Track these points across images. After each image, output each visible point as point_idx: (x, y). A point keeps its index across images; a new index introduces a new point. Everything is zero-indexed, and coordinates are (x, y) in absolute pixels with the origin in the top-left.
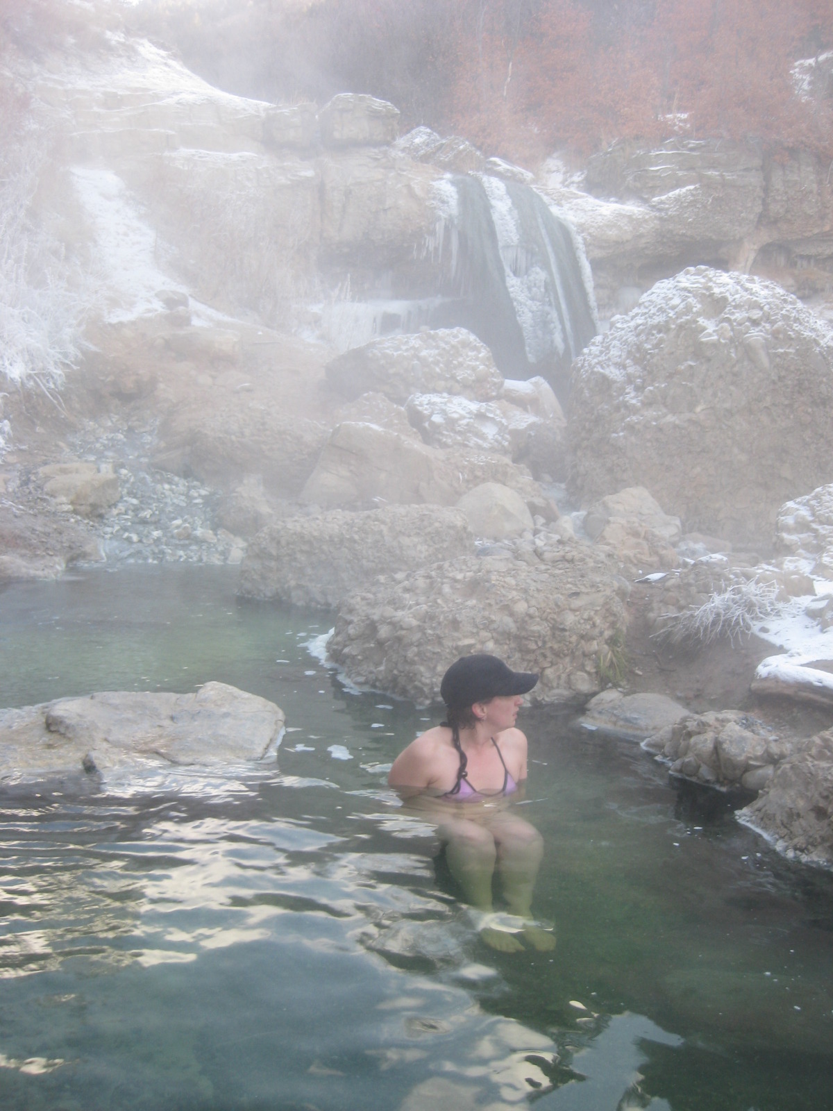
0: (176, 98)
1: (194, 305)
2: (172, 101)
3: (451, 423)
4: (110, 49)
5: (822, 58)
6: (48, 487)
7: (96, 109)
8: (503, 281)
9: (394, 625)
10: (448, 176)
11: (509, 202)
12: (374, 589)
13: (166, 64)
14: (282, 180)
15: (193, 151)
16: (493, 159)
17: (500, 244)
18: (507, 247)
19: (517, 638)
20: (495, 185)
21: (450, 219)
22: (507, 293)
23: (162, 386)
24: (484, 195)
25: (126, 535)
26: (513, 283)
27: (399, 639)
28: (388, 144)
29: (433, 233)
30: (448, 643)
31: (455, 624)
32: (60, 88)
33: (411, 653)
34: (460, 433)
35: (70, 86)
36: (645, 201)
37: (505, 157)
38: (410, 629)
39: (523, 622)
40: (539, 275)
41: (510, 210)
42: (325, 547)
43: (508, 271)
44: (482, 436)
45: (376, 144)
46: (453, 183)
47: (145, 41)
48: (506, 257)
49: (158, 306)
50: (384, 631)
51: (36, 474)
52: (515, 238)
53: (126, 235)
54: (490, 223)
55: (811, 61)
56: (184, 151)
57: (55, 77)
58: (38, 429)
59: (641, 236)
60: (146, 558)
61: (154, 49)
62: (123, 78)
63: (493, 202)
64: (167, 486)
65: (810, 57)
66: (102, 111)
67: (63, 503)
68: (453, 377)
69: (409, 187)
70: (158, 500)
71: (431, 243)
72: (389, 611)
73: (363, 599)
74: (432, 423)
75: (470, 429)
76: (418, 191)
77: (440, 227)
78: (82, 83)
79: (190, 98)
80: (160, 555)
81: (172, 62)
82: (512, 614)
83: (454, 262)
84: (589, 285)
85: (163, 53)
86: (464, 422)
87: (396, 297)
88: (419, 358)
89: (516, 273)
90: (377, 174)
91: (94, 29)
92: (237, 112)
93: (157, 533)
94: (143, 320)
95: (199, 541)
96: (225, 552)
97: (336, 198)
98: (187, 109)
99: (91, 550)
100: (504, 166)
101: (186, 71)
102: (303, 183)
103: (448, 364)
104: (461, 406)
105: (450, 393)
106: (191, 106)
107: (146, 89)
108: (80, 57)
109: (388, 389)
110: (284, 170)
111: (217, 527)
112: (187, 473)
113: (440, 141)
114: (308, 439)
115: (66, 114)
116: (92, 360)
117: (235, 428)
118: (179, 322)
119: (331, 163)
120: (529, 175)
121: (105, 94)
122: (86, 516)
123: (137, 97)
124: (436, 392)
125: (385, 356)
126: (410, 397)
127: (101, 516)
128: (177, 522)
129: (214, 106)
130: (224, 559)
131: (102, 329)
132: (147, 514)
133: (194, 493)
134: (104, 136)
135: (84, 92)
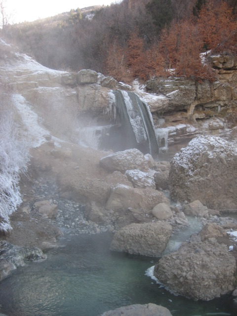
0: (37, 72)
1: (53, 137)
2: (35, 73)
3: (140, 179)
4: (17, 58)
5: (208, 52)
6: (40, 211)
7: (15, 76)
8: (129, 120)
9: (186, 278)
10: (112, 91)
11: (129, 98)
12: (168, 261)
13: (32, 61)
14: (67, 95)
15: (42, 87)
16: (120, 82)
18: (130, 110)
20: (125, 93)
21: (114, 103)
22: (131, 124)
23: (53, 168)
25: (66, 225)
26: (132, 120)
28: (95, 83)
29: (109, 107)
30: (202, 284)
31: (203, 279)
34: (142, 182)
35: (7, 70)
36: (165, 95)
37: (123, 82)
38: (190, 280)
39: (218, 276)
40: (139, 118)
41: (130, 100)
42: (137, 238)
43: (130, 117)
44: (149, 183)
45: (92, 83)
46: (113, 93)
47: (25, 54)
48: (130, 113)
49: (44, 140)
51: (35, 206)
53: (29, 115)
54: (125, 104)
55: (205, 53)
56: (40, 88)
57: (3, 67)
58: (25, 186)
59: (164, 105)
60: (75, 234)
61: (28, 57)
62: (21, 67)
63: (125, 98)
64: (67, 204)
65: (204, 52)
66: (17, 77)
67: (45, 216)
68: (136, 164)
69: (102, 95)
70: (68, 210)
71: (108, 110)
72: (179, 272)
73: (167, 265)
74: (134, 180)
75: (145, 181)
76: (104, 96)
77: (110, 106)
78: (10, 69)
79: (41, 72)
80: (78, 232)
81: (33, 60)
82: (215, 274)
83: (115, 115)
84: (152, 120)
85: (30, 58)
86: (143, 179)
87: (98, 125)
88: (126, 159)
89: (132, 118)
90: (93, 91)
91: (12, 52)
92: (54, 76)
93: (73, 224)
94: (42, 145)
95: (85, 225)
96: (94, 229)
97: (82, 99)
98: (40, 76)
99: (59, 232)
100: (123, 85)
101: (37, 63)
102: (73, 95)
103: (134, 160)
104: (142, 174)
105: (135, 168)
106: (42, 75)
107: (28, 70)
108: (9, 61)
109: (118, 168)
110: (68, 92)
111: (87, 219)
112: (70, 199)
113: (105, 77)
114: (105, 189)
115: (7, 78)
116: (32, 160)
117: (84, 186)
118: (51, 145)
119: (80, 89)
120: (130, 87)
121: (17, 72)
122: (52, 219)
123: (26, 72)
124: (132, 168)
125: (118, 159)
126: (127, 172)
127: (55, 218)
128: (77, 219)
129: (47, 74)
130: (95, 232)
131: (33, 150)
132: (67, 216)
133: (75, 206)
134: (18, 84)
135: (11, 72)
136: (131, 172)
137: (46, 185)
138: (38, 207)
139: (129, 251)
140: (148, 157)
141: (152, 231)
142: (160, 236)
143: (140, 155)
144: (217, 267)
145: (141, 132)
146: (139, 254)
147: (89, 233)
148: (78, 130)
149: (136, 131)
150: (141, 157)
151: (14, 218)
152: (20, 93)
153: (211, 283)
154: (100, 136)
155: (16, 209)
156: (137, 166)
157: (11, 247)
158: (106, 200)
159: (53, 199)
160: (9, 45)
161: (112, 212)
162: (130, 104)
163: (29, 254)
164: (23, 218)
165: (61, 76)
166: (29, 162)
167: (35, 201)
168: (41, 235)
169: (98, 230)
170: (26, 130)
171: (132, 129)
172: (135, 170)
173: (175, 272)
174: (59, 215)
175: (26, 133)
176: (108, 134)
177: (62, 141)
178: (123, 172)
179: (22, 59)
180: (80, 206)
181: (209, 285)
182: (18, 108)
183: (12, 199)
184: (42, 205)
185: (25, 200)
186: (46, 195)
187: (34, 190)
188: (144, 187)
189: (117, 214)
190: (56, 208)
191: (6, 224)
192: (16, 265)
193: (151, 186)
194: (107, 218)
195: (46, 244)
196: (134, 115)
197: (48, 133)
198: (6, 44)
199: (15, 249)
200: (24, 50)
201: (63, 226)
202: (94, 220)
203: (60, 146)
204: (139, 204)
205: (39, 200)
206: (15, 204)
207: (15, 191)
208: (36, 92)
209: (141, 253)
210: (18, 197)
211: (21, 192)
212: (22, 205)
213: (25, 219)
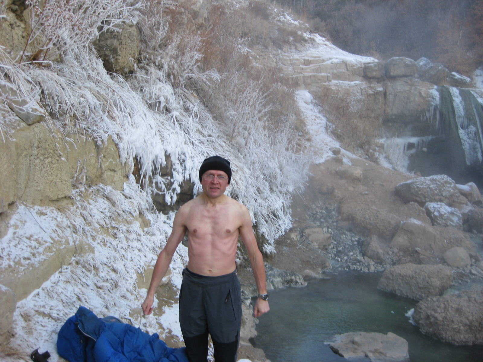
0: (331, 61)
1: (343, 151)
2: (329, 62)
3: (441, 215)
4: (305, 41)
6: (310, 239)
7: (301, 66)
8: (457, 131)
9: (436, 318)
10: (435, 87)
11: (460, 98)
12: (427, 302)
13: (325, 45)
14: (370, 92)
15: (337, 82)
16: (454, 73)
17: (456, 116)
18: (459, 117)
19: (469, 326)
21: (436, 106)
22: (459, 136)
23: (336, 191)
24: (450, 95)
25: (336, 258)
26: (461, 132)
27: (437, 323)
28: (411, 76)
29: (429, 111)
30: (451, 326)
31: (453, 321)
32: (288, 58)
33: (440, 328)
34: (444, 220)
35: (291, 57)
37: (458, 72)
38: (440, 320)
39: (471, 322)
40: (472, 129)
41: (461, 102)
42: (407, 278)
43: (460, 127)
44: (453, 221)
45: (407, 76)
46: (437, 90)
47: (317, 35)
48: (459, 121)
49: (330, 154)
50: (432, 320)
51: (305, 233)
52: (463, 113)
53: (315, 120)
54: (453, 107)
56: (334, 82)
57: (286, 54)
58: (298, 209)
60: (344, 268)
61: (320, 38)
62: (310, 53)
63: (454, 98)
64: (344, 236)
66: (304, 67)
67: (315, 245)
68: (442, 195)
69: (420, 93)
70: (343, 243)
71: (428, 115)
72: (433, 313)
73: (424, 305)
74: (434, 215)
75: (448, 219)
76: (423, 94)
77: (432, 109)
78: (296, 56)
79: (336, 61)
80: (348, 267)
81: (327, 43)
82: (468, 319)
83: (437, 123)
85: (324, 39)
86: (446, 215)
87: (413, 135)
88: (429, 188)
89: (463, 128)
90: (407, 88)
91: (299, 33)
92: (353, 66)
93: (346, 258)
94: (326, 161)
95: (359, 261)
96: (368, 266)
97: (390, 98)
98: (335, 66)
99: (327, 264)
100: (457, 76)
101: (333, 46)
102: (378, 93)
103: (440, 190)
104: (445, 209)
105: (440, 201)
106: (336, 64)
107: (320, 57)
108: (295, 45)
109: (418, 199)
110: (371, 88)
111: (364, 255)
112: (350, 230)
113: (431, 65)
114: (392, 222)
115: (290, 69)
116: (311, 180)
117: (367, 216)
118: (339, 161)
119: (389, 84)
120: (468, 80)
121: (304, 60)
122: (322, 249)
123: (316, 61)
124: (435, 201)
125: (418, 187)
126: (427, 204)
127: (326, 249)
128: (351, 253)
129: (345, 64)
130: (369, 269)
131: (314, 167)
132: (340, 249)
133: (353, 239)
134: (304, 77)
135: (297, 60)
136: (432, 205)
137: (324, 211)
138: (309, 235)
139: (397, 291)
140: (471, 186)
141: (426, 273)
142: (432, 280)
143: (450, 184)
144: (472, 313)
145: (474, 149)
146: (407, 296)
147: (361, 270)
148: (382, 141)
149: (466, 146)
150: (450, 187)
151: (279, 242)
152: (306, 88)
153: (462, 328)
154: (413, 151)
155: (284, 233)
156: (443, 198)
157: (272, 269)
158: (393, 236)
159: (328, 228)
160: (296, 23)
161: (396, 250)
162: (461, 108)
163: (289, 278)
164: (290, 244)
165: (363, 66)
166: (307, 182)
167: (306, 228)
168: (307, 263)
169: (372, 269)
170: (309, 140)
171: (461, 144)
172: (439, 203)
173: (429, 312)
174: (332, 246)
175: (308, 144)
176: (425, 149)
177: (354, 156)
178: (422, 204)
179: (313, 40)
180: (360, 239)
181: (459, 330)
182: (302, 110)
183: (280, 222)
184: (314, 232)
185: (295, 225)
186: (321, 223)
187: (309, 215)
188: (447, 226)
189: (401, 253)
190: (329, 238)
191: (270, 247)
192: (274, 285)
193: (456, 226)
194: (388, 256)
195: (308, 272)
196: (466, 124)
197: (337, 145)
198: (292, 22)
199: (276, 271)
200: (315, 30)
201: (333, 259)
202: (370, 257)
203: (350, 164)
204: (430, 245)
205: (311, 227)
206: (283, 228)
207: (285, 213)
208: (327, 90)
209: (410, 296)
210: (287, 221)
211: (293, 216)
212: (291, 230)
213: (293, 245)
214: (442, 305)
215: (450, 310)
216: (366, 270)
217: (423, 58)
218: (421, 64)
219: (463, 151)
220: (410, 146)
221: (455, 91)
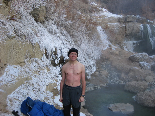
0: (108, 17)
4: (100, 10)
10: (142, 24)
11: (150, 28)
12: (140, 94)
14: (121, 26)
15: (110, 23)
16: (148, 20)
17: (149, 34)
19: (153, 101)
21: (142, 30)
26: (150, 39)
27: (143, 100)
28: (134, 21)
29: (140, 32)
30: (147, 101)
32: (94, 16)
34: (145, 67)
35: (95, 16)
40: (154, 38)
42: (133, 86)
43: (150, 37)
45: (132, 21)
46: (142, 26)
51: (100, 72)
52: (151, 33)
54: (148, 31)
58: (98, 65)
60: (113, 83)
63: (148, 28)
64: (113, 73)
66: (99, 19)
69: (137, 26)
70: (113, 75)
71: (140, 33)
74: (142, 66)
77: (141, 31)
78: (97, 15)
82: (153, 99)
83: (143, 36)
87: (135, 40)
88: (140, 57)
90: (133, 25)
91: (98, 8)
92: (115, 18)
93: (113, 80)
94: (107, 49)
95: (118, 81)
97: (127, 28)
99: (108, 82)
102: (123, 27)
103: (144, 58)
104: (145, 64)
105: (144, 61)
106: (110, 18)
107: (104, 16)
108: (96, 12)
109: (136, 60)
110: (121, 25)
111: (119, 79)
112: (115, 71)
113: (140, 17)
114: (128, 68)
115: (95, 19)
116: (102, 55)
117: (120, 66)
118: (111, 49)
119: (127, 24)
120: (152, 22)
121: (99, 16)
122: (106, 77)
123: (103, 17)
124: (142, 61)
125: (136, 57)
127: (107, 77)
128: (115, 78)
129: (112, 17)
130: (121, 83)
131: (103, 51)
132: (112, 77)
133: (116, 74)
134: (99, 22)
135: (97, 17)
136: (141, 63)
137: (106, 65)
138: (102, 73)
139: (130, 90)
140: (154, 56)
141: (139, 84)
143: (147, 55)
144: (154, 97)
146: (133, 92)
147: (118, 83)
148: (125, 42)
150: (147, 57)
151: (92, 75)
152: (100, 26)
155: (93, 72)
157: (90, 84)
158: (129, 72)
159: (108, 70)
160: (97, 5)
161: (130, 77)
162: (150, 31)
163: (95, 87)
164: (95, 76)
165: (118, 18)
167: (101, 70)
168: (101, 82)
169: (122, 83)
170: (101, 42)
171: (150, 43)
172: (143, 62)
174: (109, 76)
175: (101, 44)
177: (116, 47)
178: (138, 62)
179: (102, 10)
180: (118, 74)
181: (150, 102)
183: (92, 69)
184: (103, 72)
185: (97, 70)
186: (106, 69)
187: (102, 66)
188: (146, 69)
190: (108, 73)
191: (89, 77)
192: (90, 89)
193: (149, 69)
194: (127, 79)
196: (152, 36)
198: (95, 4)
200: (103, 7)
201: (110, 80)
202: (122, 80)
204: (141, 75)
207: (94, 66)
208: (107, 26)
210: (95, 68)
211: (96, 67)
212: (96, 71)
214: (144, 94)
215: (147, 96)
216: (120, 84)
217: (138, 15)
218: (137, 17)
219: (151, 45)
220: (134, 44)
221: (148, 26)
